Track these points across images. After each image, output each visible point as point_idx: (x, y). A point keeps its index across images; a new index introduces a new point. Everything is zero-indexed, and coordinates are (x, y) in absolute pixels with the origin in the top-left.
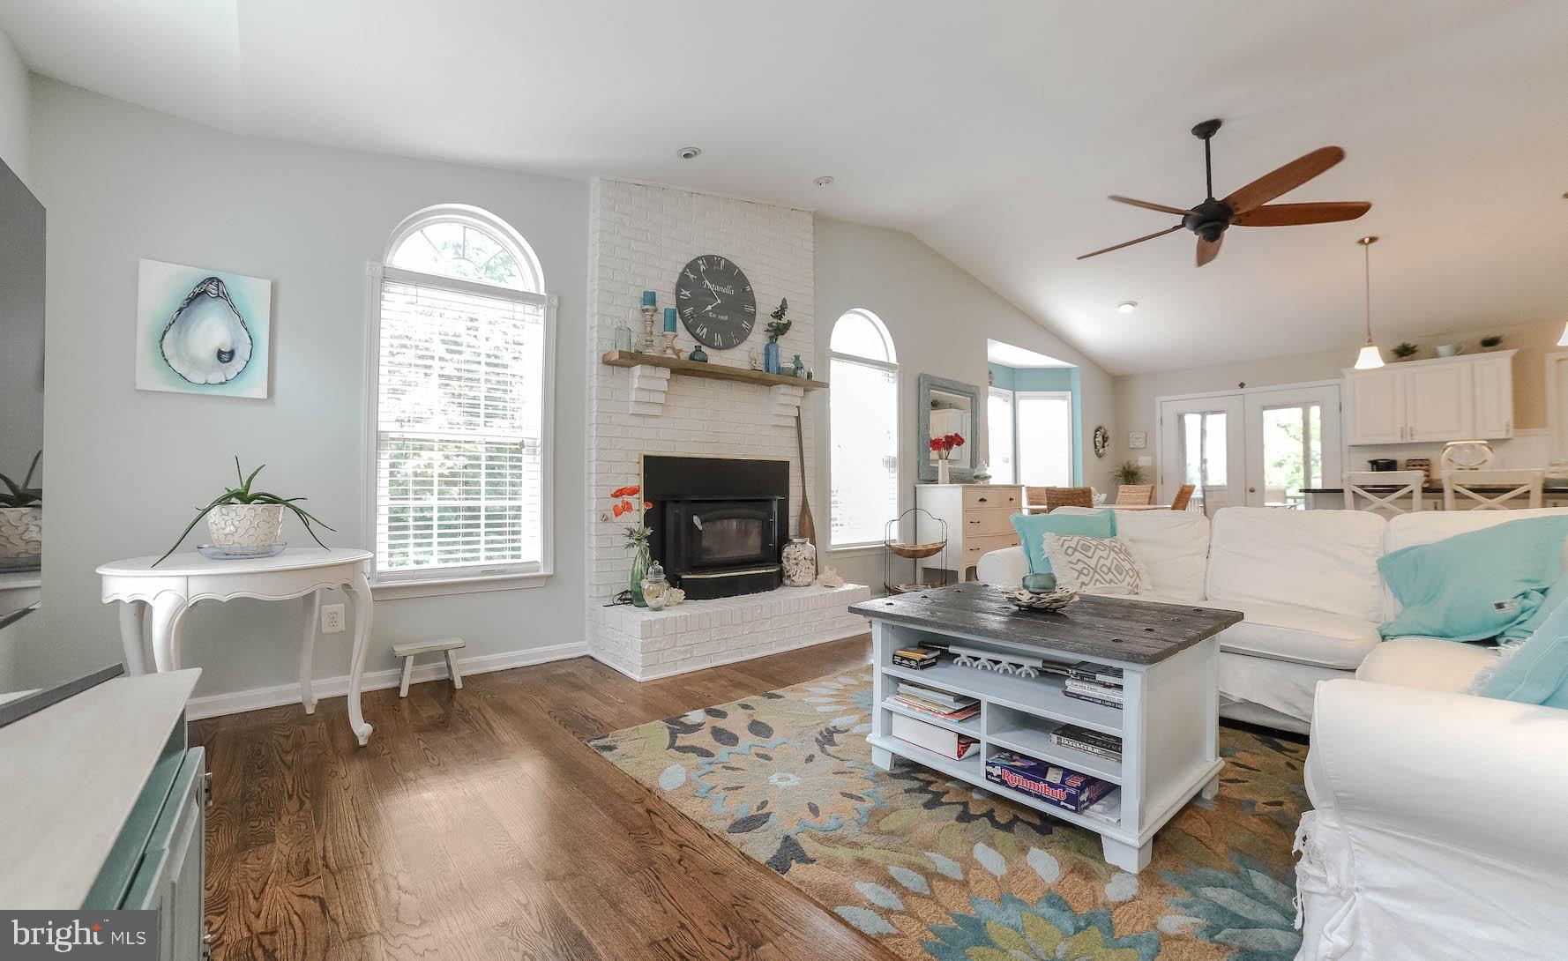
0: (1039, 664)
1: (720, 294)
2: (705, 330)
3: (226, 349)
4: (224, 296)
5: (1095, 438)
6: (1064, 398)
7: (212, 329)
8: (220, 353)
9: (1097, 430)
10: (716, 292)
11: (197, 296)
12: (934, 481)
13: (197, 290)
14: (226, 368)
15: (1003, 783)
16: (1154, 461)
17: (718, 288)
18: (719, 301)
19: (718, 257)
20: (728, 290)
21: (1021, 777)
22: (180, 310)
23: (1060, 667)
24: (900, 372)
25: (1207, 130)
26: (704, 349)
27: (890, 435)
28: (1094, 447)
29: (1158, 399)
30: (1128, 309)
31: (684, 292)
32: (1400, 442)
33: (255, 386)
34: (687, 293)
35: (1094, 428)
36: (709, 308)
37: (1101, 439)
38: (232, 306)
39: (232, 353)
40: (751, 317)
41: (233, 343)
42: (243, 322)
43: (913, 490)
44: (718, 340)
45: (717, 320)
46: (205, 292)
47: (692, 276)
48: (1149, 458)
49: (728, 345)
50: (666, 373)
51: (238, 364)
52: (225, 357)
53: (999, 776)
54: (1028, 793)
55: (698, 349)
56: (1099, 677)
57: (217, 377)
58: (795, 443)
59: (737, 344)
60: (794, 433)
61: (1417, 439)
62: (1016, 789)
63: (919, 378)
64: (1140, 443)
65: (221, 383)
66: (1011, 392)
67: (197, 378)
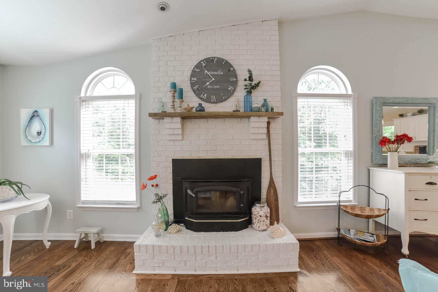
1: (214, 76)
2: (206, 95)
3: (39, 132)
4: (38, 116)
7: (36, 126)
8: (38, 133)
10: (211, 75)
11: (32, 117)
12: (384, 165)
13: (32, 115)
14: (39, 137)
17: (213, 73)
18: (213, 79)
19: (212, 57)
20: (220, 73)
22: (29, 122)
24: (354, 99)
26: (204, 104)
31: (193, 79)
33: (46, 142)
34: (195, 79)
36: (208, 83)
38: (40, 118)
39: (41, 132)
40: (235, 84)
41: (41, 129)
42: (43, 123)
43: (367, 171)
44: (213, 98)
45: (213, 89)
46: (35, 115)
47: (198, 70)
49: (220, 100)
50: (178, 120)
51: (42, 135)
52: (39, 134)
55: (200, 105)
57: (37, 140)
58: (265, 147)
59: (226, 100)
60: (266, 142)
63: (373, 101)
65: (38, 142)
67: (33, 141)
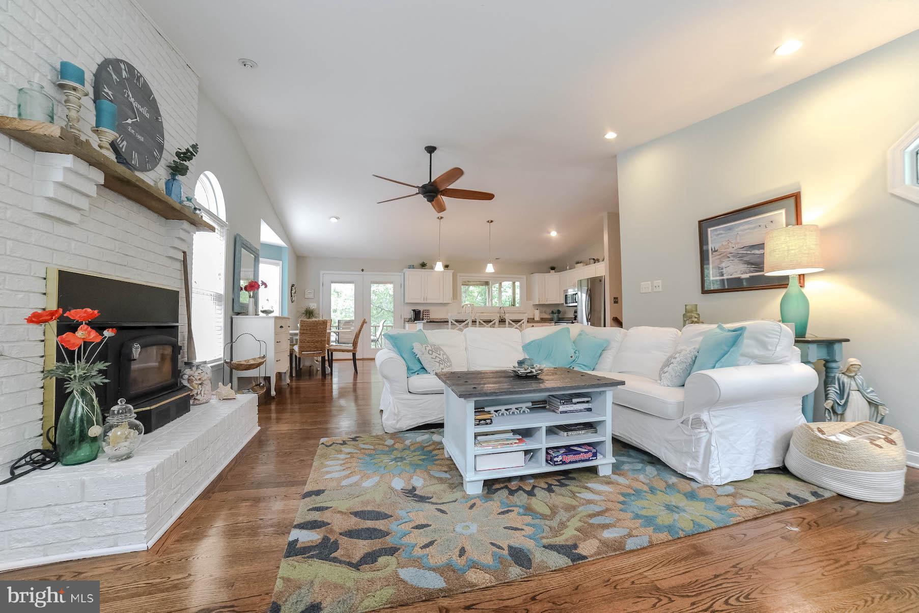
0: (530, 404)
1: (139, 113)
5: (292, 290)
6: (277, 265)
9: (292, 286)
15: (564, 463)
16: (318, 305)
17: (137, 105)
18: (138, 120)
20: (145, 112)
21: (572, 456)
23: (537, 403)
25: (431, 150)
27: (220, 277)
28: (290, 296)
29: (322, 272)
30: (334, 220)
32: (423, 302)
34: (110, 93)
36: (129, 121)
37: (294, 292)
40: (160, 149)
47: (114, 77)
48: (315, 304)
49: (142, 168)
50: (100, 178)
53: (561, 461)
54: (576, 462)
56: (574, 400)
58: (180, 275)
59: (149, 171)
61: (429, 301)
62: (571, 463)
63: (236, 237)
64: (311, 296)
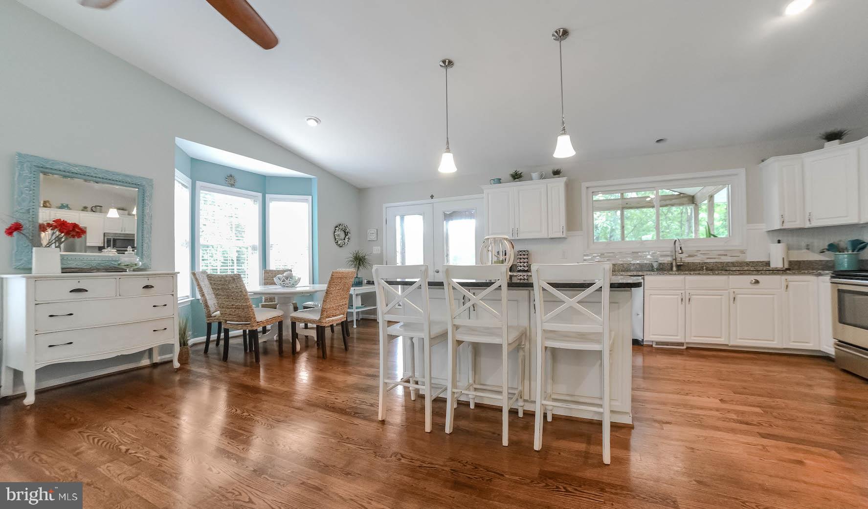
5: (335, 231)
6: (306, 201)
9: (337, 227)
16: (382, 250)
28: (334, 239)
29: (385, 205)
35: (335, 226)
37: (342, 233)
48: (379, 248)
61: (520, 237)
64: (373, 237)
66: (260, 195)
